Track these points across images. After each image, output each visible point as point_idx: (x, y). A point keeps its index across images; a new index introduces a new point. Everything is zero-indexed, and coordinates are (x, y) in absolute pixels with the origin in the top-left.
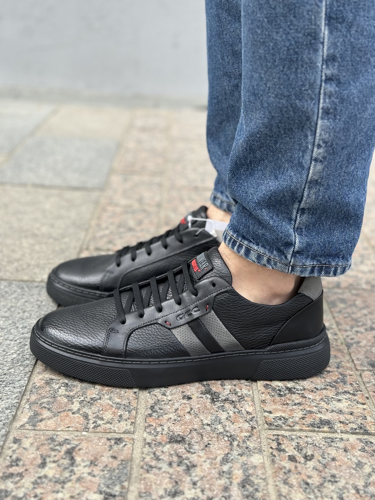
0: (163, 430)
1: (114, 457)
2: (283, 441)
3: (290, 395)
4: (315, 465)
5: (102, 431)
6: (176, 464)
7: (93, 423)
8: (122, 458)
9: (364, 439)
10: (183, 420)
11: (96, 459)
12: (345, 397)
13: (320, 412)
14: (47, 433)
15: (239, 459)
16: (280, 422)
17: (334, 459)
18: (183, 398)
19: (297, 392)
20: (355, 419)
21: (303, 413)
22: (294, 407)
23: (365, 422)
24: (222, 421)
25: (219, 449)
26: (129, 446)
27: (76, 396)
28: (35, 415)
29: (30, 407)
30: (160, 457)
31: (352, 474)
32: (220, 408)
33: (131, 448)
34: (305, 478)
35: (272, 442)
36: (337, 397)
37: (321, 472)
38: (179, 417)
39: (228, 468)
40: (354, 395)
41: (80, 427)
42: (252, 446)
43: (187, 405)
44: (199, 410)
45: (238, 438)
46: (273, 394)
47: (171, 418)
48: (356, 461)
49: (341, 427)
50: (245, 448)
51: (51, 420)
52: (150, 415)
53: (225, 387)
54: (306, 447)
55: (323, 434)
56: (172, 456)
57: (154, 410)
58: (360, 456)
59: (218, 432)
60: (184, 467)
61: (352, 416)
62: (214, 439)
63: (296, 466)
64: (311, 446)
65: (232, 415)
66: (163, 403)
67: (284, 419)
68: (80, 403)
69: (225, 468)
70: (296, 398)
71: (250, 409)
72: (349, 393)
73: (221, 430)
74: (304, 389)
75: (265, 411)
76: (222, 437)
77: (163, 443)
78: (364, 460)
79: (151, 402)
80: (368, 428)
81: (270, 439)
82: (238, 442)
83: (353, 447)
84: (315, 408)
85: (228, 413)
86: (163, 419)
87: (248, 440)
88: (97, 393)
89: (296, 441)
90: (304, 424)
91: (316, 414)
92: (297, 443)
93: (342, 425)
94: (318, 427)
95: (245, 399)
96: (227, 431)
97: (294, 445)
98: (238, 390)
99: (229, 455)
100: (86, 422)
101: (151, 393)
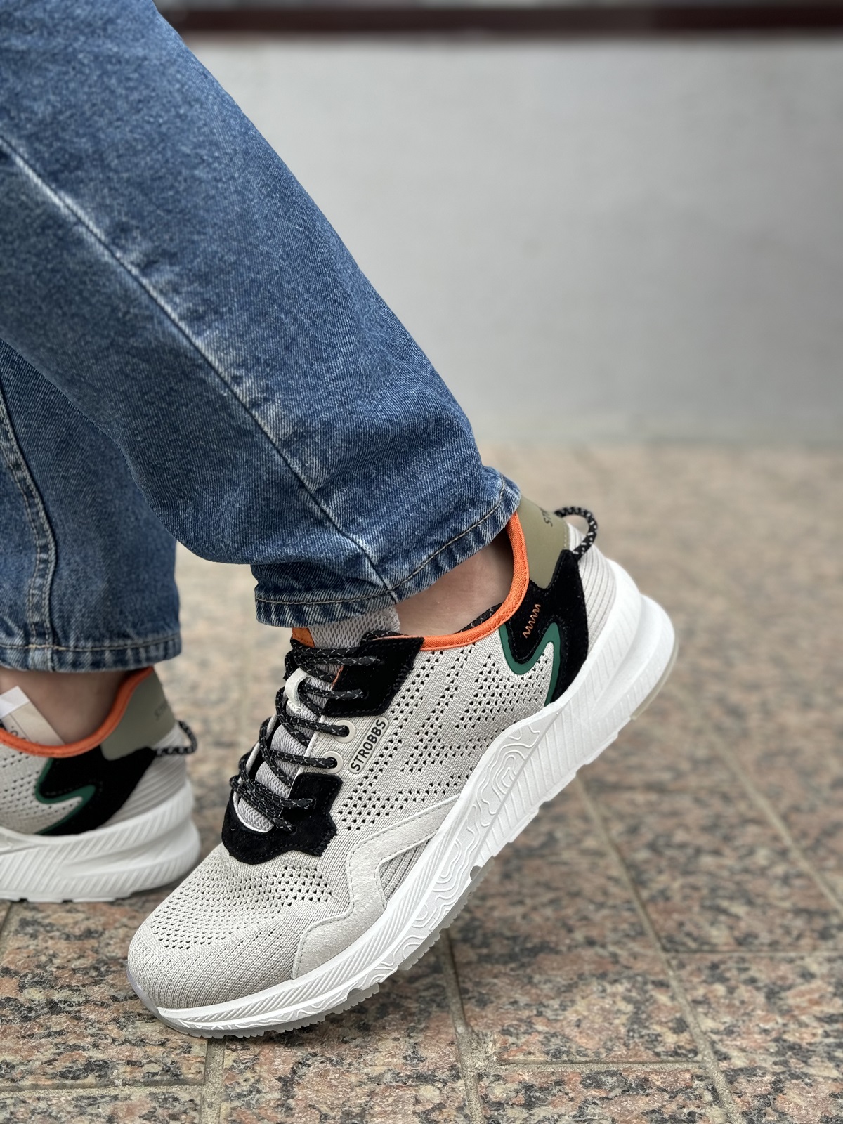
9: (164, 1094)
13: (96, 1046)
19: (68, 1009)
21: (58, 1051)
22: (43, 1041)
23: (184, 1058)
61: (160, 1049)
70: (58, 1022)
80: (184, 1069)
84: (88, 1039)
90: (45, 1074)
91: (84, 1050)
93: (129, 1069)
94: (72, 1078)
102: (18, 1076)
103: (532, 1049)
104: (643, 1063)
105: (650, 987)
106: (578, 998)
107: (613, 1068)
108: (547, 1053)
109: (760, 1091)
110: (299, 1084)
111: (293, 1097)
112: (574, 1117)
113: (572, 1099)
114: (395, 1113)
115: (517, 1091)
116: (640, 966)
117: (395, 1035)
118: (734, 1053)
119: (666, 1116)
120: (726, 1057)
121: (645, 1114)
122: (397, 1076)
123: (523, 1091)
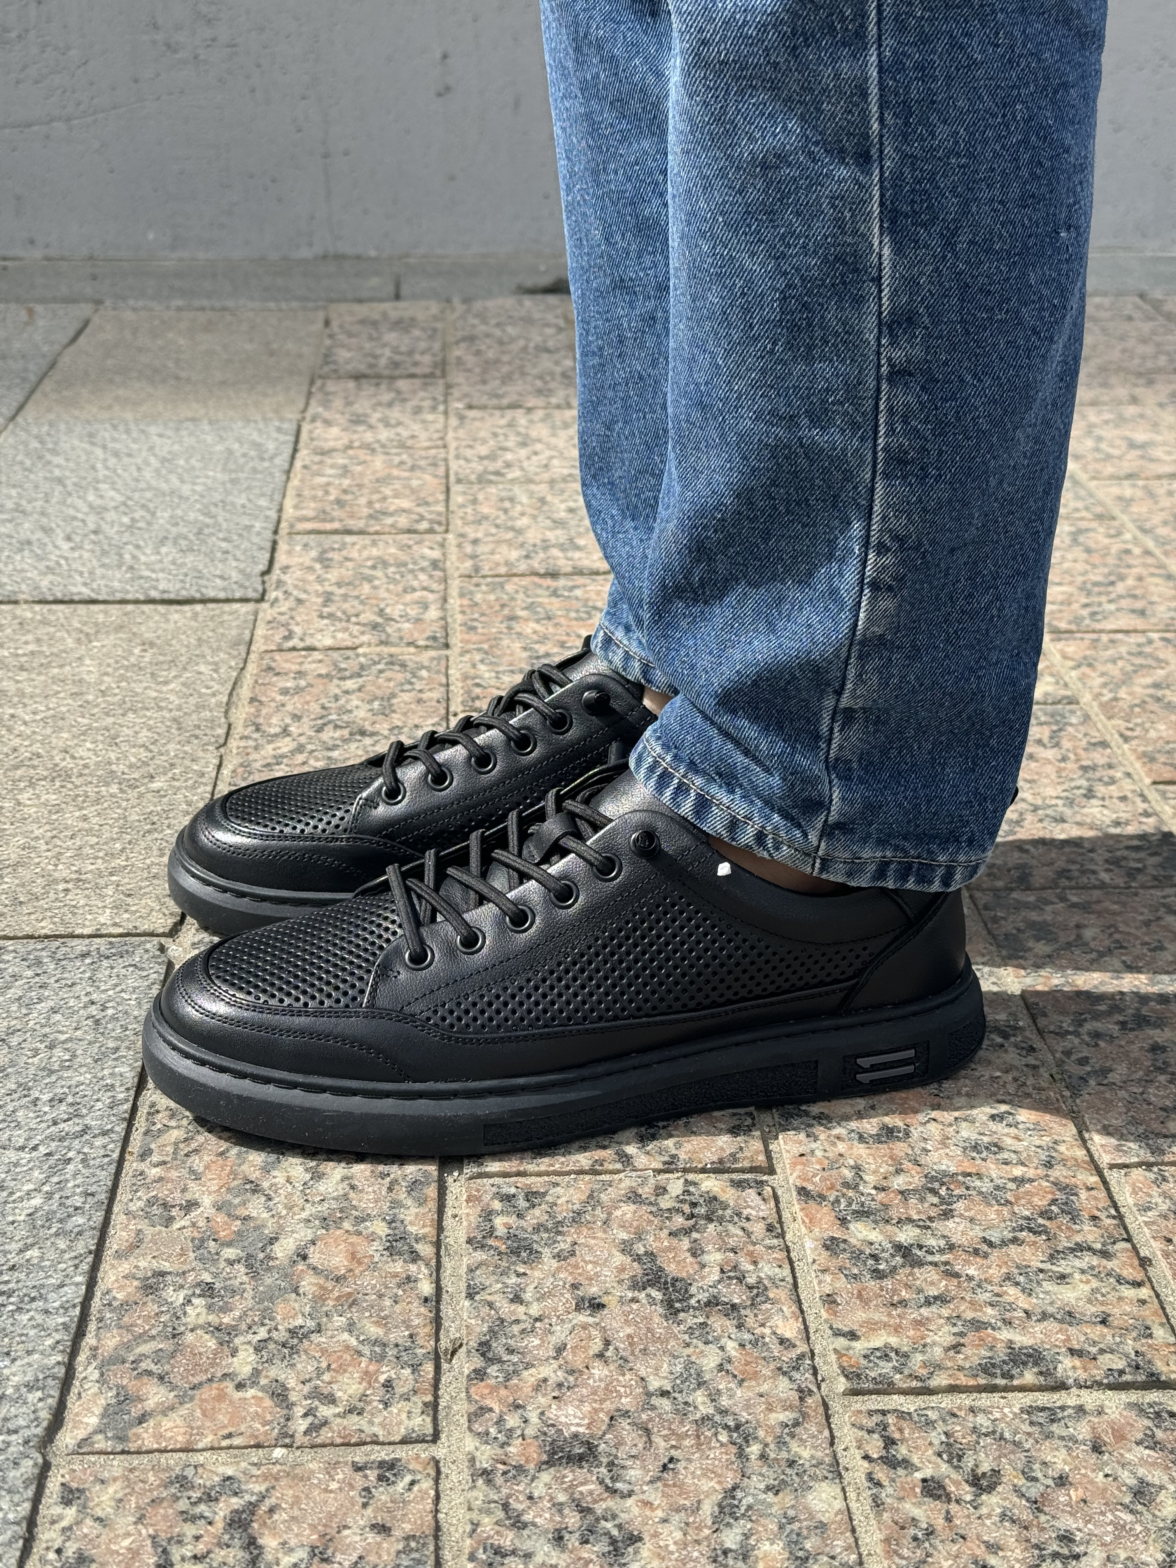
0: (525, 1422)
1: (383, 1529)
2: (901, 1430)
3: (908, 1270)
4: (1007, 1504)
5: (339, 1441)
6: (577, 1535)
7: (306, 1415)
8: (407, 1527)
10: (585, 1385)
11: (327, 1539)
12: (1077, 1263)
14: (163, 1458)
15: (770, 1505)
16: (886, 1368)
17: (1062, 1481)
18: (578, 1308)
20: (1118, 1339)
24: (707, 1377)
25: (704, 1475)
26: (427, 1484)
27: (244, 1327)
28: (120, 1403)
29: (102, 1375)
30: (527, 1517)
31: (1123, 1527)
32: (697, 1333)
33: (432, 1493)
34: (981, 1552)
35: (866, 1436)
36: (1054, 1268)
37: (1026, 1528)
38: (571, 1372)
39: (739, 1538)
40: (1105, 1254)
41: (266, 1433)
42: (806, 1453)
43: (594, 1332)
44: (631, 1344)
45: (761, 1433)
46: (856, 1271)
47: (545, 1380)
48: (1132, 1482)
49: (1074, 1368)
50: (783, 1464)
51: (173, 1415)
52: (479, 1375)
53: (706, 1258)
54: (974, 1447)
55: (1020, 1395)
56: (560, 1511)
57: (490, 1355)
58: (1143, 1462)
59: (698, 1416)
60: (602, 1546)
62: (687, 1442)
63: (948, 1512)
64: (989, 1440)
65: (734, 1353)
66: (516, 1329)
67: (897, 1353)
68: (257, 1350)
69: (731, 1539)
71: (790, 1329)
72: (1090, 1249)
73: (706, 1409)
74: (951, 1247)
75: (838, 1333)
76: (709, 1434)
77: (531, 1467)
78: (1156, 1477)
79: (478, 1329)
81: (861, 1428)
82: (760, 1447)
83: (1120, 1436)
85: (722, 1348)
86: (521, 1384)
87: (792, 1435)
88: (307, 1309)
89: (941, 1427)
92: (945, 1433)
95: (771, 1295)
96: (724, 1412)
97: (936, 1442)
98: (746, 1266)
99: (739, 1494)
100: (280, 1412)
101: (477, 1297)
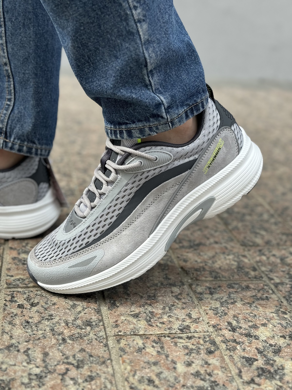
102: (28, 283)
103: (207, 276)
104: (245, 281)
105: (240, 257)
106: (217, 260)
107: (236, 282)
108: (212, 277)
109: (287, 290)
110: (129, 286)
111: (128, 290)
112: (227, 297)
113: (225, 292)
114: (166, 296)
115: (206, 289)
116: (235, 250)
117: (158, 271)
118: (275, 278)
119: (259, 297)
120: (272, 279)
121: (251, 297)
122: (162, 284)
123: (208, 289)
